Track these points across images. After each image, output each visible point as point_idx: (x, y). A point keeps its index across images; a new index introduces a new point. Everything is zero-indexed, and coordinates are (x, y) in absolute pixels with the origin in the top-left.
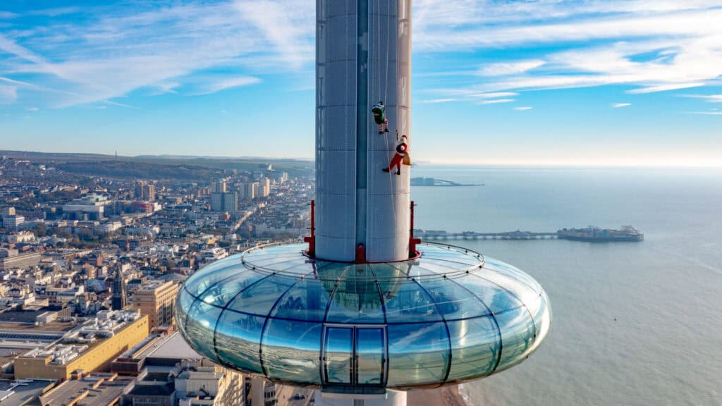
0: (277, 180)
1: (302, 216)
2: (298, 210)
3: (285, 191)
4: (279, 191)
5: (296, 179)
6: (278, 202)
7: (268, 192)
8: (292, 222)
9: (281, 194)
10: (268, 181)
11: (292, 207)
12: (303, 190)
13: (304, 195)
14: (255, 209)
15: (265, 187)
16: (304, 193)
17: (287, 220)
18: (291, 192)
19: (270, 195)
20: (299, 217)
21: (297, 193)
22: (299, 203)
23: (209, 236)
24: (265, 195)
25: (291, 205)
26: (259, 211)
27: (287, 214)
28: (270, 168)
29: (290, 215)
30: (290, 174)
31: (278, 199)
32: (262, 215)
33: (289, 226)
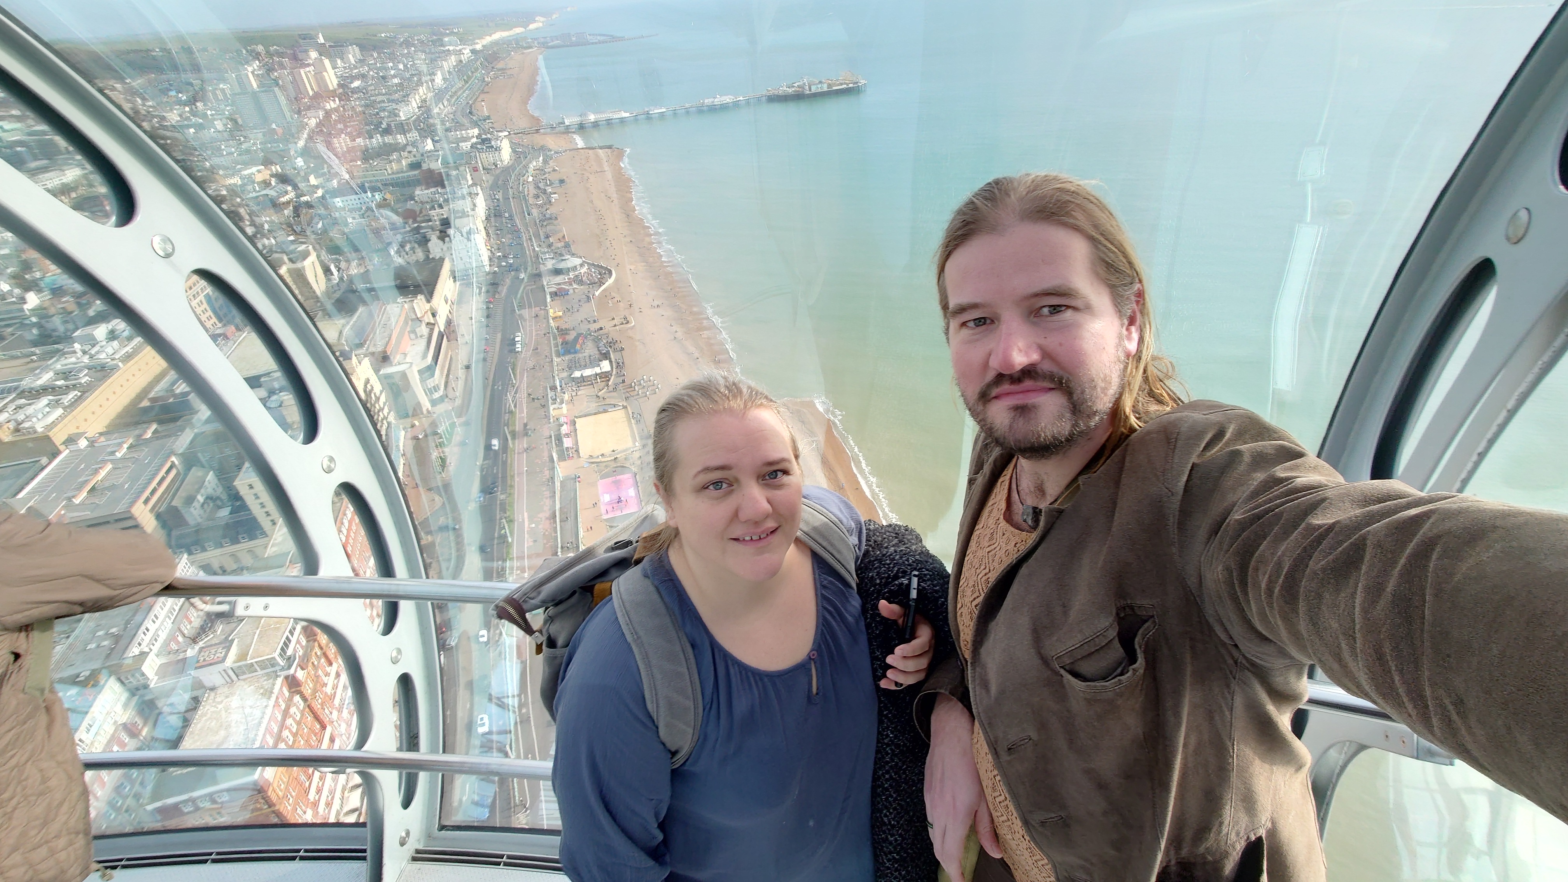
0: (342, 59)
1: (401, 114)
2: (394, 106)
3: (363, 77)
4: (353, 78)
5: (375, 55)
6: (356, 96)
7: (335, 82)
8: (389, 125)
9: (356, 84)
10: (327, 62)
11: (383, 101)
12: (392, 72)
13: (396, 81)
14: (321, 114)
15: (325, 74)
16: (394, 76)
17: (381, 123)
18: (373, 78)
19: (340, 85)
20: (396, 115)
21: (383, 78)
22: (391, 94)
23: (254, 169)
24: (331, 88)
25: (379, 98)
26: (328, 114)
27: (378, 113)
28: (321, 40)
29: (382, 114)
30: (362, 48)
31: (355, 91)
32: (335, 121)
33: (387, 131)
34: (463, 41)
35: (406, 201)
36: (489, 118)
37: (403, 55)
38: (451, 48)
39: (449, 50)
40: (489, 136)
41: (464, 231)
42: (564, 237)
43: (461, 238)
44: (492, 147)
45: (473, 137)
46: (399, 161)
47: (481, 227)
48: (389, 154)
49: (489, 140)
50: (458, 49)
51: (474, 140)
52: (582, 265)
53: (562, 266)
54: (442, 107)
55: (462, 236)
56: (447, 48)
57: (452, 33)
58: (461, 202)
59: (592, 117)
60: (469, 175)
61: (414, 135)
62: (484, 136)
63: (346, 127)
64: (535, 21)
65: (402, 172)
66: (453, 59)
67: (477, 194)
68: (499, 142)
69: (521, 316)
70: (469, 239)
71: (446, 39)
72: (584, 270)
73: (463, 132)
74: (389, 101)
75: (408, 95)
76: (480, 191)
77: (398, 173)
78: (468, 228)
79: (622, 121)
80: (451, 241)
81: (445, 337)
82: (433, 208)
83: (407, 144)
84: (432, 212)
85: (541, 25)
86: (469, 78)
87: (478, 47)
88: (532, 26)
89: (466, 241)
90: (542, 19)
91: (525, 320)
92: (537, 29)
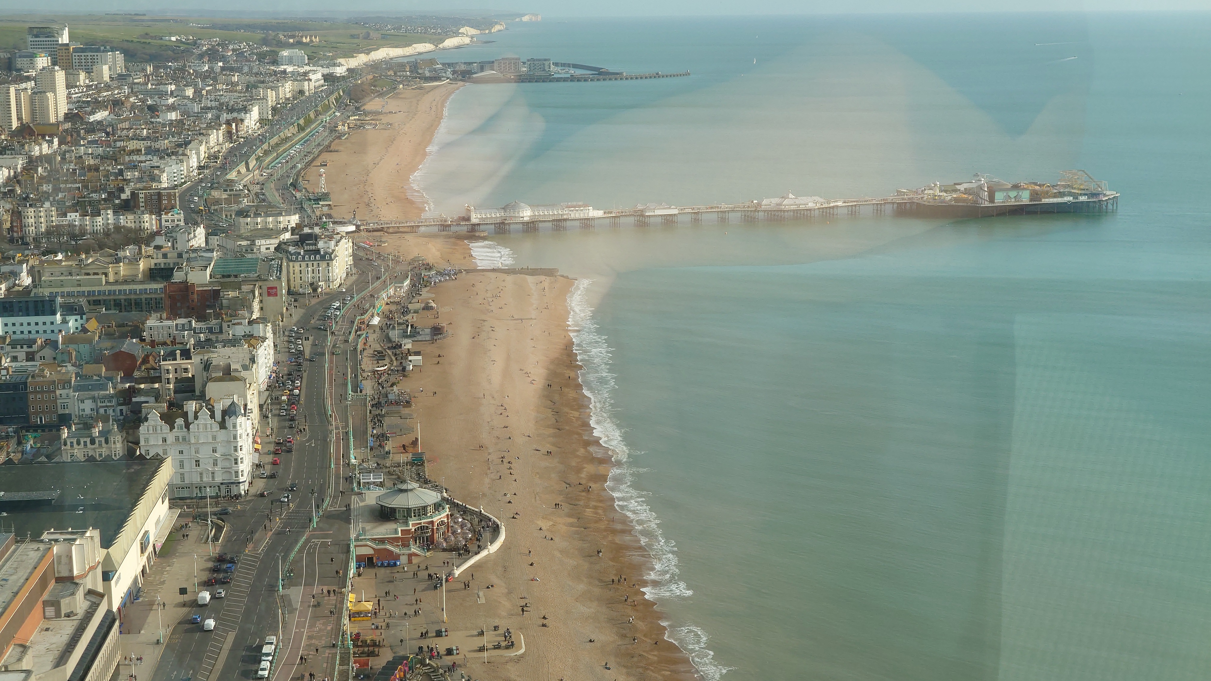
0: (89, 72)
1: (164, 177)
2: (155, 161)
3: (117, 104)
4: (98, 105)
5: (149, 69)
6: (90, 138)
7: (63, 108)
8: (134, 195)
9: (100, 115)
10: (60, 76)
11: (138, 151)
12: (171, 101)
13: (173, 116)
14: (20, 163)
15: (50, 95)
16: (172, 108)
17: (122, 190)
18: (133, 107)
19: (68, 117)
20: (155, 179)
21: (153, 109)
22: (156, 139)
24: (53, 120)
25: (132, 145)
26: (32, 163)
27: (121, 172)
28: (65, 39)
29: (129, 175)
30: (130, 55)
31: (92, 128)
32: (42, 178)
33: (128, 206)
34: (312, 59)
35: (124, 336)
36: (325, 196)
37: (198, 74)
38: (290, 69)
39: (284, 72)
40: (317, 230)
41: (219, 408)
42: (415, 443)
43: (210, 421)
44: (318, 251)
45: (285, 229)
46: (134, 261)
47: (253, 404)
48: (117, 247)
49: (315, 238)
50: (302, 70)
51: (287, 236)
52: (438, 507)
53: (398, 502)
54: (243, 170)
55: (212, 416)
56: (282, 68)
57: (299, 44)
58: (228, 351)
59: (526, 214)
60: (257, 300)
61: (177, 217)
62: (307, 230)
63: (57, 190)
64: (457, 34)
65: (133, 282)
66: (287, 89)
67: (264, 339)
68: (333, 243)
69: (286, 602)
70: (223, 425)
71: (285, 53)
72: (442, 516)
73: (270, 219)
74: (149, 151)
75: (187, 144)
76: (270, 335)
77: (125, 282)
78: (228, 402)
79: (587, 224)
80: (187, 425)
81: (117, 623)
82: (172, 356)
83: (158, 233)
84: (168, 365)
85: (467, 40)
86: (309, 122)
87: (340, 71)
88: (450, 43)
89: (216, 427)
90: (472, 31)
91: (292, 611)
92: (458, 47)
